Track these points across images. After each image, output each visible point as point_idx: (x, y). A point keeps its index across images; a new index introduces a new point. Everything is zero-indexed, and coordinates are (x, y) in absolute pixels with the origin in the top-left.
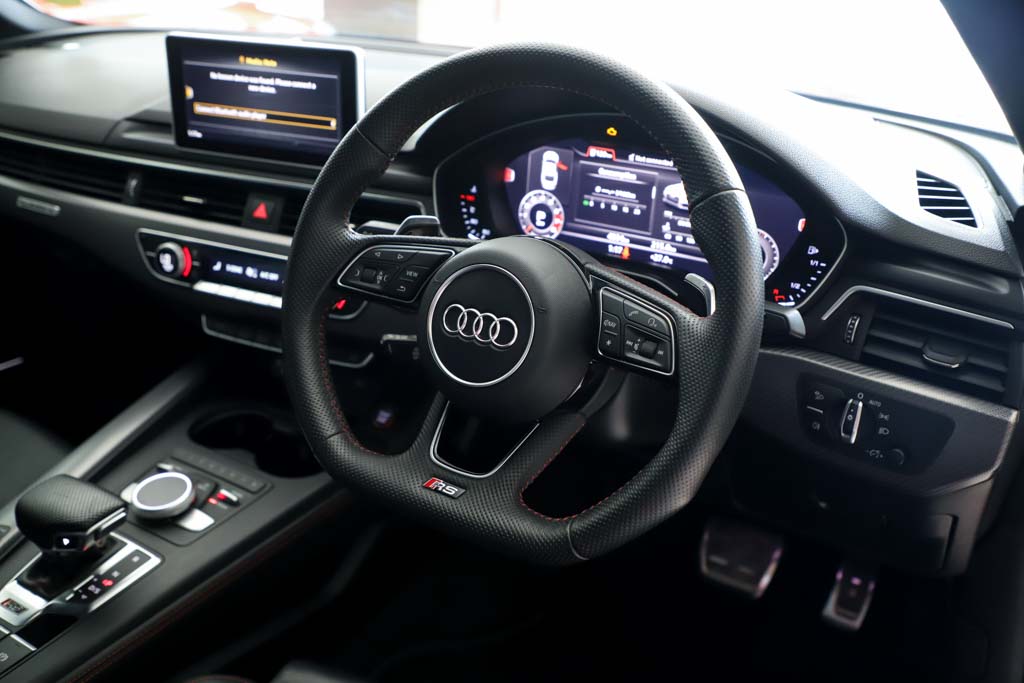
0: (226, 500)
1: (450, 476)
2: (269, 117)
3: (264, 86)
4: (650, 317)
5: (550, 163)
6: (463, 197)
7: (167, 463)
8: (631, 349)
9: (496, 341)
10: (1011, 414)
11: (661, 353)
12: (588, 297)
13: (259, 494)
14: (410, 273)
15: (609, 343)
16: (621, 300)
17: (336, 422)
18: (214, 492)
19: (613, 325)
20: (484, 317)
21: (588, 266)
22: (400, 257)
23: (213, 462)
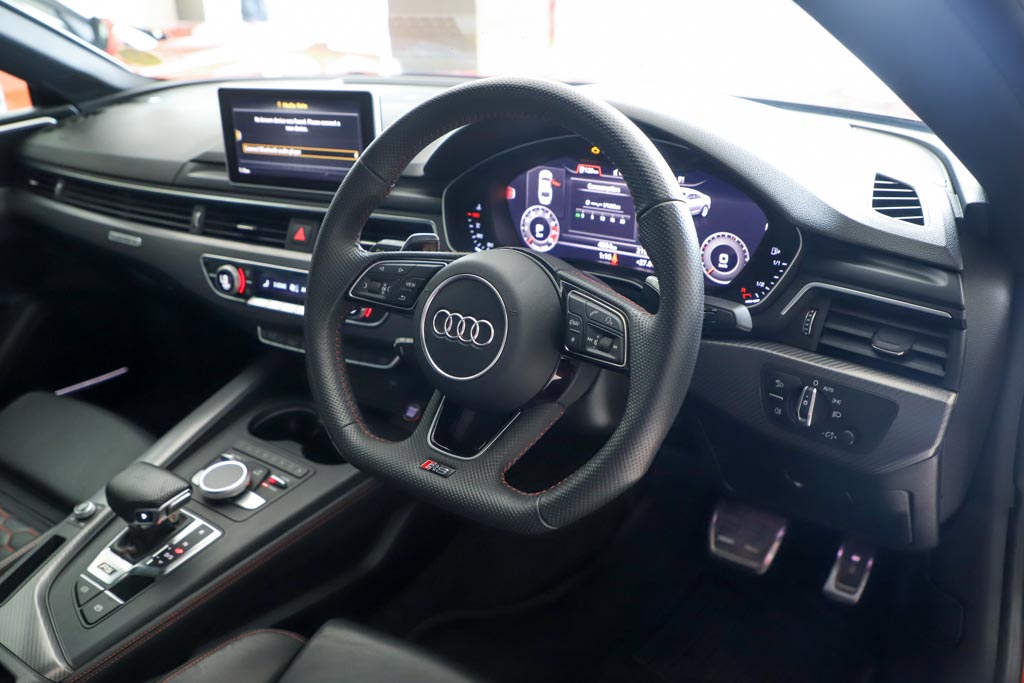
0: (276, 484)
1: (442, 458)
2: (304, 152)
3: (298, 126)
4: (608, 316)
5: (545, 181)
6: (469, 214)
7: (229, 453)
8: (591, 345)
9: (476, 340)
10: (949, 397)
11: (615, 347)
12: (558, 300)
13: (304, 478)
14: (409, 284)
15: (573, 339)
16: (584, 301)
17: (351, 414)
18: (266, 477)
19: (576, 324)
20: (466, 320)
21: (559, 272)
22: (400, 270)
23: (266, 452)
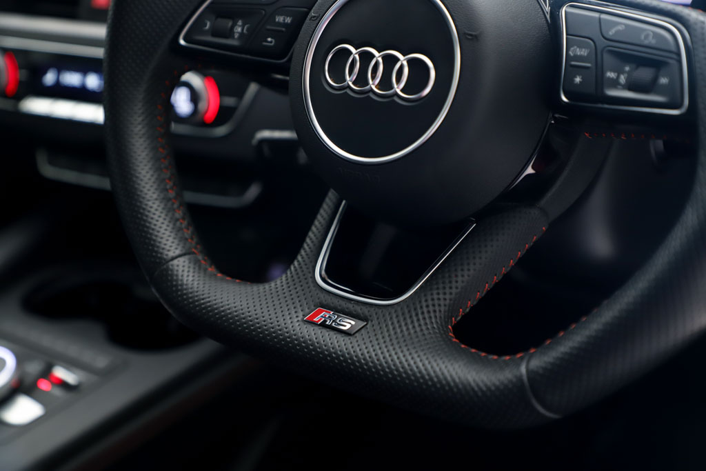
0: (62, 384)
1: (344, 304)
4: (645, 30)
8: (615, 84)
9: (402, 91)
11: (664, 81)
12: (545, 25)
13: (106, 375)
14: (280, 19)
15: (578, 80)
16: (596, 15)
17: (183, 240)
18: (47, 373)
19: (583, 52)
20: (384, 58)
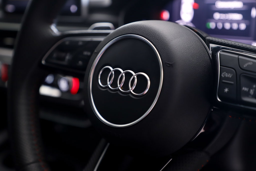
8: (247, 94)
15: (226, 90)
16: (237, 56)
19: (230, 76)
20: (126, 74)
22: (80, 43)
